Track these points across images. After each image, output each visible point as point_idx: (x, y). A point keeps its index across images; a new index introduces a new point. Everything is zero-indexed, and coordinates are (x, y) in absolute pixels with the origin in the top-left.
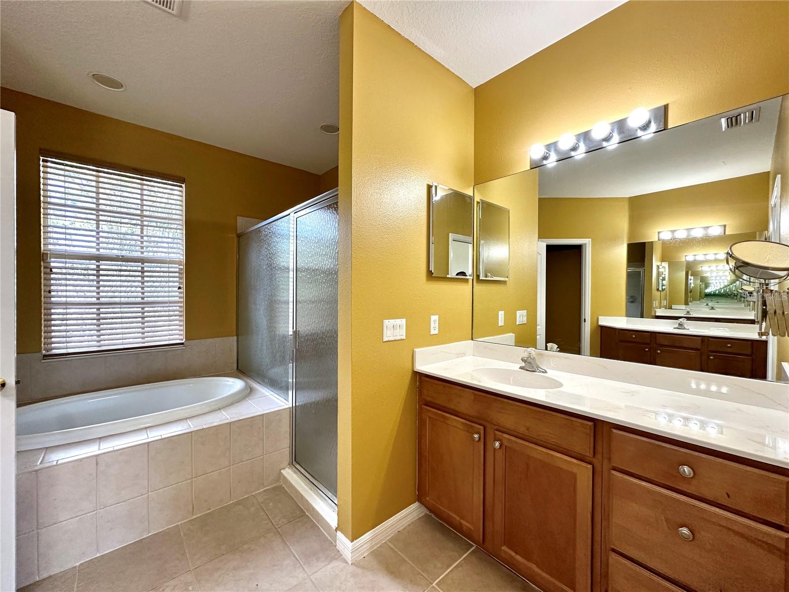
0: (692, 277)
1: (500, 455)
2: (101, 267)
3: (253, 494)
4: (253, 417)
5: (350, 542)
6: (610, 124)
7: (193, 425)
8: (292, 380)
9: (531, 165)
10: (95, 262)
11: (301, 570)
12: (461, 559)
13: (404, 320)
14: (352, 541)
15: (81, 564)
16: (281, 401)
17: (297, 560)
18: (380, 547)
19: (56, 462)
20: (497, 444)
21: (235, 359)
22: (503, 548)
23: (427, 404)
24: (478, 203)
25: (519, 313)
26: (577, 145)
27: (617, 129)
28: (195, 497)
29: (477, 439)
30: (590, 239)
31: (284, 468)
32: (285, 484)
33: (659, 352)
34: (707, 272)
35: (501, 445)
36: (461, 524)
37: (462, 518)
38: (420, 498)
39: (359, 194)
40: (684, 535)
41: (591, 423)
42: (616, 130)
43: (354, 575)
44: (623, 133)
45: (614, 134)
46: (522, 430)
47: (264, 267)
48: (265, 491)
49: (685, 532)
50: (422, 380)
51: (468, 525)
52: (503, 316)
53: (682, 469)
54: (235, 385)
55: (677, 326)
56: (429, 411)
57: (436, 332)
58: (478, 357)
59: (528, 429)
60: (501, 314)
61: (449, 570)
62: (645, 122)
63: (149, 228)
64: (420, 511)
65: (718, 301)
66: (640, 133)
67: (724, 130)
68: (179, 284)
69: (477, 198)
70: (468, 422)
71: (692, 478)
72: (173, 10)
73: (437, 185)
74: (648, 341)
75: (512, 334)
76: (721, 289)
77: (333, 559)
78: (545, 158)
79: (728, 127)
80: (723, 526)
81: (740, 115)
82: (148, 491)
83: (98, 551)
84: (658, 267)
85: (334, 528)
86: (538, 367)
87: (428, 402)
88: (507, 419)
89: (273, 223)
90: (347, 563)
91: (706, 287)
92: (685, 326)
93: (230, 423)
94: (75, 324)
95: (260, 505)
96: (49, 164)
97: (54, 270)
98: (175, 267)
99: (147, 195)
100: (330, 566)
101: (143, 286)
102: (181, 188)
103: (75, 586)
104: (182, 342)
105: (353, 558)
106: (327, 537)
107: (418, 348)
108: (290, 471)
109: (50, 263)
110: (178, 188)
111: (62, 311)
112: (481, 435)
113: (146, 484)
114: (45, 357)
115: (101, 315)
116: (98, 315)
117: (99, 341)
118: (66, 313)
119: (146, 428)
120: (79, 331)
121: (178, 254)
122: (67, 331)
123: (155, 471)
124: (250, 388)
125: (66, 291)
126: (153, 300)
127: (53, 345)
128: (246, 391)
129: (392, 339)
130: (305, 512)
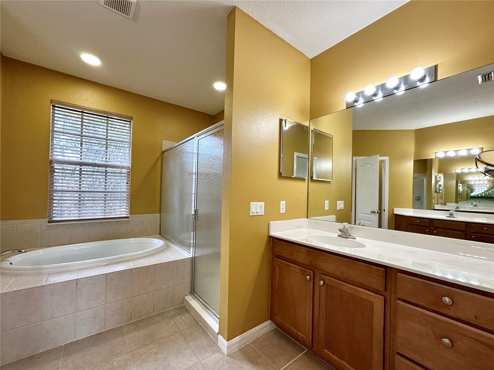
0: (461, 185)
1: (323, 290)
2: (82, 169)
3: (168, 310)
4: (168, 262)
5: (226, 342)
6: (398, 78)
7: (132, 265)
8: (193, 241)
9: (347, 106)
10: (79, 166)
11: (196, 357)
12: (297, 358)
13: (263, 203)
14: (228, 341)
15: (66, 344)
16: (187, 254)
17: (193, 351)
18: (245, 346)
19: (53, 282)
20: (322, 282)
21: (158, 228)
22: (324, 351)
23: (277, 257)
24: (312, 131)
25: (338, 202)
26: (377, 93)
27: (404, 82)
28: (133, 310)
29: (309, 279)
30: (388, 157)
31: (186, 295)
32: (187, 305)
33: (436, 232)
34: (471, 181)
35: (324, 283)
36: (297, 334)
37: (299, 331)
38: (272, 317)
39: (237, 124)
40: (445, 343)
41: (383, 269)
42: (402, 83)
43: (228, 362)
44: (408, 84)
45: (401, 85)
46: (338, 273)
47: (178, 171)
48: (174, 309)
49: (447, 341)
50: (274, 241)
51: (302, 335)
52: (328, 204)
53: (444, 299)
54: (158, 243)
55: (448, 215)
56: (278, 261)
57: (284, 212)
58: (311, 229)
59: (342, 273)
60: (327, 202)
61: (289, 363)
62: (421, 76)
63: (112, 147)
64: (271, 326)
65: (480, 201)
66: (419, 84)
67: (480, 83)
68: (127, 181)
69: (312, 128)
70: (303, 269)
71: (450, 305)
72: (129, 16)
73: (286, 119)
74: (428, 225)
75: (334, 216)
76: (482, 193)
77: (215, 352)
78: (356, 101)
79: (483, 82)
80: (472, 338)
81: (491, 73)
82: (105, 303)
83: (75, 338)
84: (436, 176)
85: (217, 333)
86: (350, 235)
87: (278, 255)
88: (329, 266)
89: (184, 144)
90: (224, 355)
91: (472, 192)
92: (454, 215)
93: (155, 265)
94: (66, 203)
95: (172, 317)
96: (56, 108)
97: (56, 170)
98: (125, 171)
99: (110, 127)
100: (213, 356)
101: (106, 181)
102: (130, 123)
103: (62, 357)
104: (127, 216)
105: (228, 352)
106: (212, 339)
107: (272, 221)
108: (190, 297)
109: (54, 166)
110: (128, 123)
111: (60, 195)
112: (312, 277)
113: (104, 299)
114: (49, 222)
115: (82, 198)
116: (80, 198)
117: (79, 214)
118: (62, 196)
119: (105, 265)
120: (69, 208)
121: (127, 163)
122: (61, 207)
123: (110, 291)
124: (167, 245)
125: (62, 183)
126: (110, 190)
127: (54, 215)
128: (165, 247)
129: (255, 214)
130: (199, 323)
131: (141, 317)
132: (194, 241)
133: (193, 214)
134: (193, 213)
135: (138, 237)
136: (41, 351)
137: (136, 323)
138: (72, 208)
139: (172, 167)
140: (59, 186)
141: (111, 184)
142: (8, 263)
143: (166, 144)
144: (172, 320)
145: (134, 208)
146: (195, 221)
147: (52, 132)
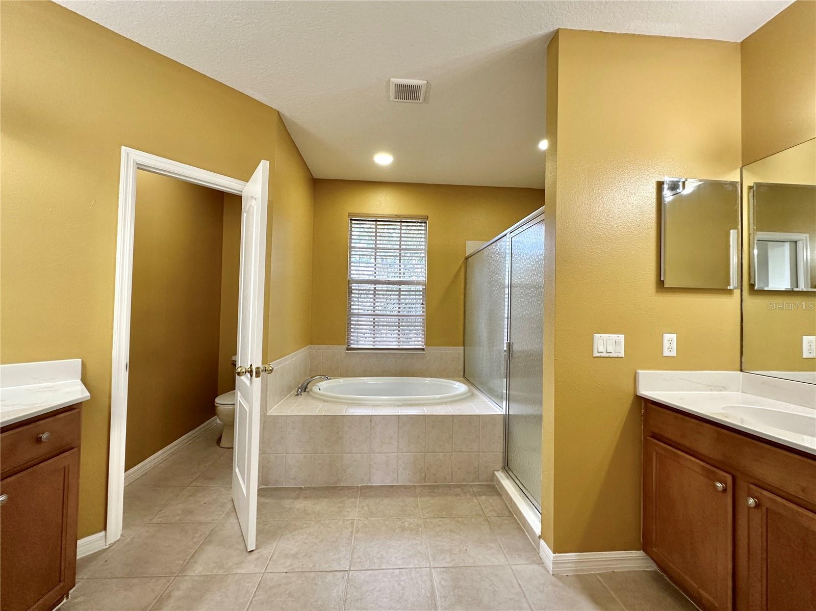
1: (757, 517)
2: (376, 289)
3: (470, 483)
4: (471, 415)
5: (552, 553)
7: (427, 410)
8: (506, 392)
10: (373, 285)
14: (554, 553)
15: (362, 486)
16: (497, 408)
18: (588, 574)
20: (751, 501)
21: (462, 367)
23: (655, 436)
24: (750, 188)
28: (427, 469)
29: (721, 490)
31: (498, 471)
32: (497, 485)
35: (758, 506)
36: (699, 593)
37: (702, 587)
38: (646, 546)
43: (554, 584)
46: (792, 489)
47: (486, 284)
48: (480, 484)
50: (649, 407)
51: (710, 599)
54: (460, 388)
56: (657, 444)
57: (673, 354)
58: (748, 395)
63: (405, 258)
64: (646, 562)
68: (422, 301)
69: (748, 183)
70: (708, 466)
72: (420, 100)
73: (674, 179)
77: (533, 562)
82: (398, 451)
83: (370, 482)
85: (538, 535)
87: (656, 434)
88: (769, 472)
90: (548, 572)
93: (453, 415)
94: (362, 329)
95: (476, 494)
96: (353, 222)
97: (353, 292)
98: (420, 288)
99: (404, 233)
100: (531, 567)
101: (400, 302)
102: (425, 224)
103: (359, 496)
104: (423, 347)
105: (554, 569)
106: (531, 543)
107: (642, 370)
108: (502, 474)
109: (351, 287)
110: (423, 224)
111: (356, 319)
112: (728, 486)
113: (396, 444)
114: (348, 349)
115: (376, 323)
116: (374, 323)
117: (374, 342)
118: (358, 321)
119: (398, 406)
120: (364, 334)
121: (423, 278)
122: (358, 333)
123: (402, 437)
124: (472, 393)
125: (358, 305)
126: (405, 313)
127: (351, 342)
128: (468, 394)
129: (604, 355)
130: (513, 515)
131: (437, 482)
132: (508, 392)
133: (505, 351)
134: (505, 349)
135: (435, 377)
136: (342, 485)
137: (432, 487)
138: (368, 335)
139: (479, 279)
140: (356, 309)
141: (405, 306)
142: (318, 388)
143: (471, 247)
144: (475, 498)
145: (431, 337)
146: (508, 360)
147: (350, 248)
